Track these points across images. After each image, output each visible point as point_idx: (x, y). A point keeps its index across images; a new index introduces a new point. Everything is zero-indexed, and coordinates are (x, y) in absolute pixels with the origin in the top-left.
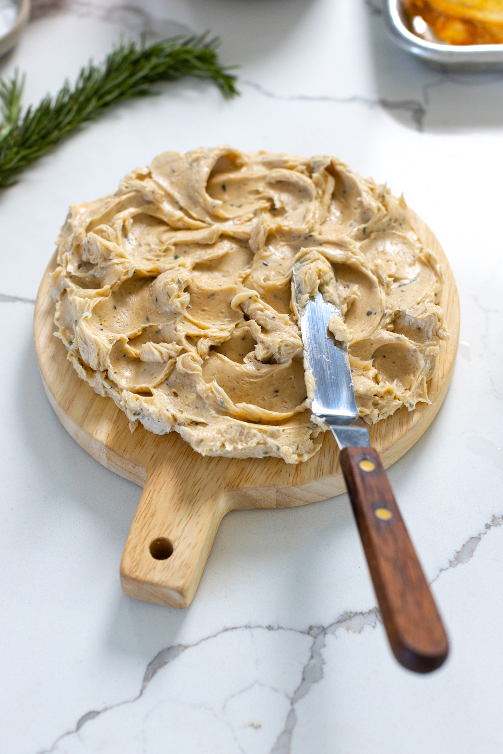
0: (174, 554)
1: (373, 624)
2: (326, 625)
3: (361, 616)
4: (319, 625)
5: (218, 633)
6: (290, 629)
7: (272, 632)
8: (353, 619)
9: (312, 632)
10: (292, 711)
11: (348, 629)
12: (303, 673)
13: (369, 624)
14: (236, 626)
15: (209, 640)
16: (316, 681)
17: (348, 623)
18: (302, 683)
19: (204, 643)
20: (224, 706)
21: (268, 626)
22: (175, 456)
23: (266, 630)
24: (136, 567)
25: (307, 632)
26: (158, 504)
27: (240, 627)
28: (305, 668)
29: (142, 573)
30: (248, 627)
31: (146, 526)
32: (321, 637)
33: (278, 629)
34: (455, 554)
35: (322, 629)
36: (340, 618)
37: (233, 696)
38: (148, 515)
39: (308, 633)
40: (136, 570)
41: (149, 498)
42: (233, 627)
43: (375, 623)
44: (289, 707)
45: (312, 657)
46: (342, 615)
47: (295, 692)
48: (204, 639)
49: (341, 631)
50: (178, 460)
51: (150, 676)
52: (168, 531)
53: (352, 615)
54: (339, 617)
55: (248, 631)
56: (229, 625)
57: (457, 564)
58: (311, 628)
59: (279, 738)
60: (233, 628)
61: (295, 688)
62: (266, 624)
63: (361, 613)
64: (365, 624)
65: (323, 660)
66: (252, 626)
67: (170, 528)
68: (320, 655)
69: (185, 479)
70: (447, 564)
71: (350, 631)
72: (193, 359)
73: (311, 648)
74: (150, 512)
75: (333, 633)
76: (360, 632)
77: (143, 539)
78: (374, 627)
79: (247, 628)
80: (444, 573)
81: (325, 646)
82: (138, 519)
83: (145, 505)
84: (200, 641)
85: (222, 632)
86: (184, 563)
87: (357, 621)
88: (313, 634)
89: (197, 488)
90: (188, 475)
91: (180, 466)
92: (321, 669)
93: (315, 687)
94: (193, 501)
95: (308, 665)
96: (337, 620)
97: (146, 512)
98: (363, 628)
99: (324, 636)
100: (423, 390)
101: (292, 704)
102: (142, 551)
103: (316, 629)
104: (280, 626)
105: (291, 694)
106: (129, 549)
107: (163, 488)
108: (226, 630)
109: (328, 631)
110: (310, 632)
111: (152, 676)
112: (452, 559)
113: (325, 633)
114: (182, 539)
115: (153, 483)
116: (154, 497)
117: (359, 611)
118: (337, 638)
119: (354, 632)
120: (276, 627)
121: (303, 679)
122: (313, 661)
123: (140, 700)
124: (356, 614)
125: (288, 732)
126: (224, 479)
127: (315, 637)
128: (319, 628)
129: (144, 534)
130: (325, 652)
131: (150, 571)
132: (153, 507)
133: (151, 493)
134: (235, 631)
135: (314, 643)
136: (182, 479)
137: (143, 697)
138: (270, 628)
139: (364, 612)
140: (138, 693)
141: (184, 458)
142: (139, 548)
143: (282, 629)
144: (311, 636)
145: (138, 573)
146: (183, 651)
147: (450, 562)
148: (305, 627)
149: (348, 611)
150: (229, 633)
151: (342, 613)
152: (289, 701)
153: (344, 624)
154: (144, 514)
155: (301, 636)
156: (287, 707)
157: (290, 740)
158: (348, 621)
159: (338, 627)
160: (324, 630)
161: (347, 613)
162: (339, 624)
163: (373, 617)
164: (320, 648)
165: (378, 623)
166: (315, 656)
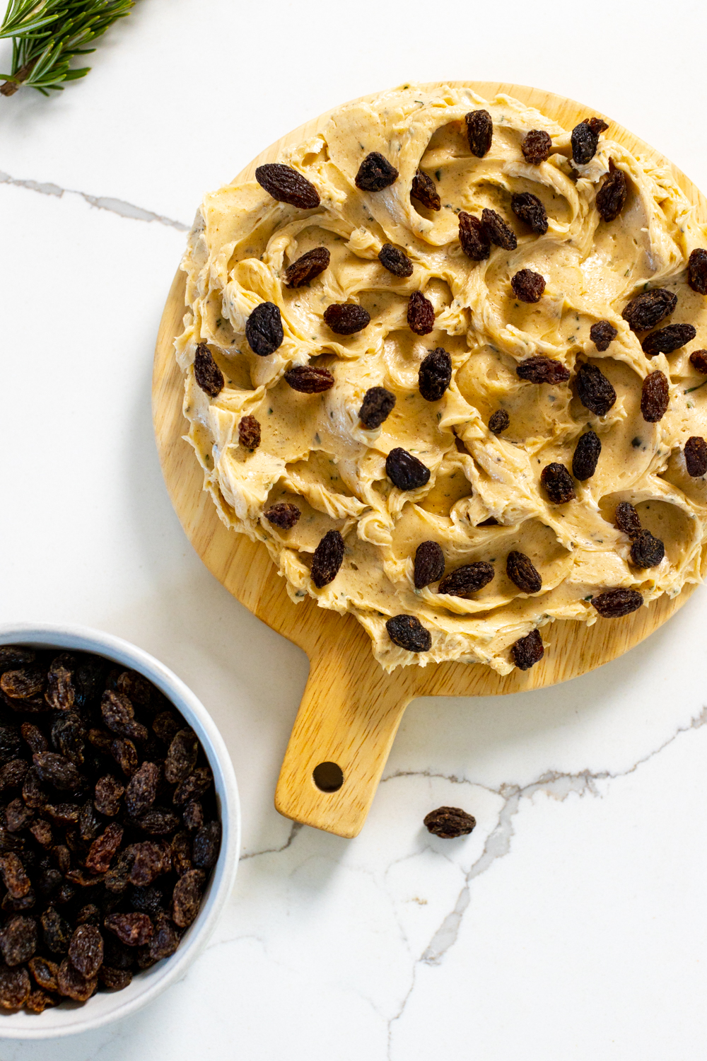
0: (344, 787)
1: (581, 792)
2: (522, 785)
3: (567, 779)
4: (514, 784)
5: (389, 777)
6: (477, 784)
7: (454, 784)
8: (557, 781)
9: (503, 792)
10: (467, 888)
11: (549, 794)
12: (486, 843)
13: (576, 791)
14: (413, 771)
16: (499, 855)
17: (550, 785)
18: (483, 856)
20: (386, 872)
21: (451, 776)
22: (349, 640)
23: (448, 781)
24: (295, 803)
25: (498, 791)
26: (325, 712)
27: (417, 773)
28: (489, 837)
29: (303, 813)
31: (309, 743)
32: (514, 799)
33: (463, 782)
34: (702, 709)
35: (516, 789)
36: (542, 778)
37: (398, 861)
38: (312, 729)
39: (500, 793)
40: (295, 806)
41: (313, 702)
42: (408, 771)
43: (584, 791)
44: (463, 884)
45: (499, 824)
46: (544, 775)
47: (473, 866)
49: (540, 795)
50: (353, 646)
52: (337, 753)
53: (557, 776)
54: (540, 777)
55: (427, 778)
56: (404, 769)
57: (702, 724)
58: (503, 786)
59: (446, 919)
60: (408, 774)
61: (473, 862)
62: (448, 773)
63: (569, 775)
64: (571, 790)
65: (512, 830)
66: (432, 773)
67: (340, 750)
68: (510, 823)
69: (362, 677)
70: (688, 723)
71: (551, 798)
72: (380, 525)
73: (500, 813)
74: (314, 723)
75: (530, 797)
76: (563, 799)
77: (304, 762)
78: (581, 795)
79: (425, 775)
80: (682, 734)
81: (517, 812)
82: (298, 734)
83: (308, 713)
85: (394, 776)
86: (356, 801)
87: (562, 784)
88: (505, 795)
89: (376, 691)
90: (366, 671)
91: (355, 656)
92: (508, 841)
93: (498, 862)
94: (371, 712)
95: (493, 834)
96: (537, 781)
97: (309, 723)
98: (567, 795)
99: (519, 799)
100: (695, 568)
101: (467, 880)
102: (304, 780)
103: (509, 788)
104: (467, 778)
105: (468, 869)
106: (286, 776)
107: (332, 689)
108: (400, 774)
109: (524, 793)
110: (502, 792)
112: (697, 716)
113: (520, 796)
114: (354, 766)
115: (319, 679)
116: (320, 701)
117: (566, 771)
118: (533, 804)
119: (556, 799)
120: (460, 779)
121: (485, 851)
122: (500, 830)
123: (286, 851)
124: (563, 775)
125: (458, 913)
126: (414, 681)
127: (507, 799)
128: (513, 787)
129: (306, 755)
130: (515, 819)
131: (313, 809)
132: (318, 717)
133: (316, 696)
134: (409, 776)
135: (505, 807)
136: (357, 677)
137: (292, 846)
138: (453, 779)
139: (572, 774)
140: (285, 841)
141: (361, 644)
142: (299, 776)
143: (468, 783)
144: (503, 797)
145: (297, 812)
147: (693, 720)
148: (496, 784)
149: (553, 769)
150: (403, 778)
151: (545, 771)
152: (464, 876)
153: (545, 786)
154: (306, 726)
155: (491, 794)
156: (460, 883)
157: (459, 923)
158: (550, 783)
159: (537, 790)
160: (519, 791)
161: (550, 772)
162: (539, 786)
163: (582, 781)
164: (512, 814)
165: (587, 791)
166: (504, 823)
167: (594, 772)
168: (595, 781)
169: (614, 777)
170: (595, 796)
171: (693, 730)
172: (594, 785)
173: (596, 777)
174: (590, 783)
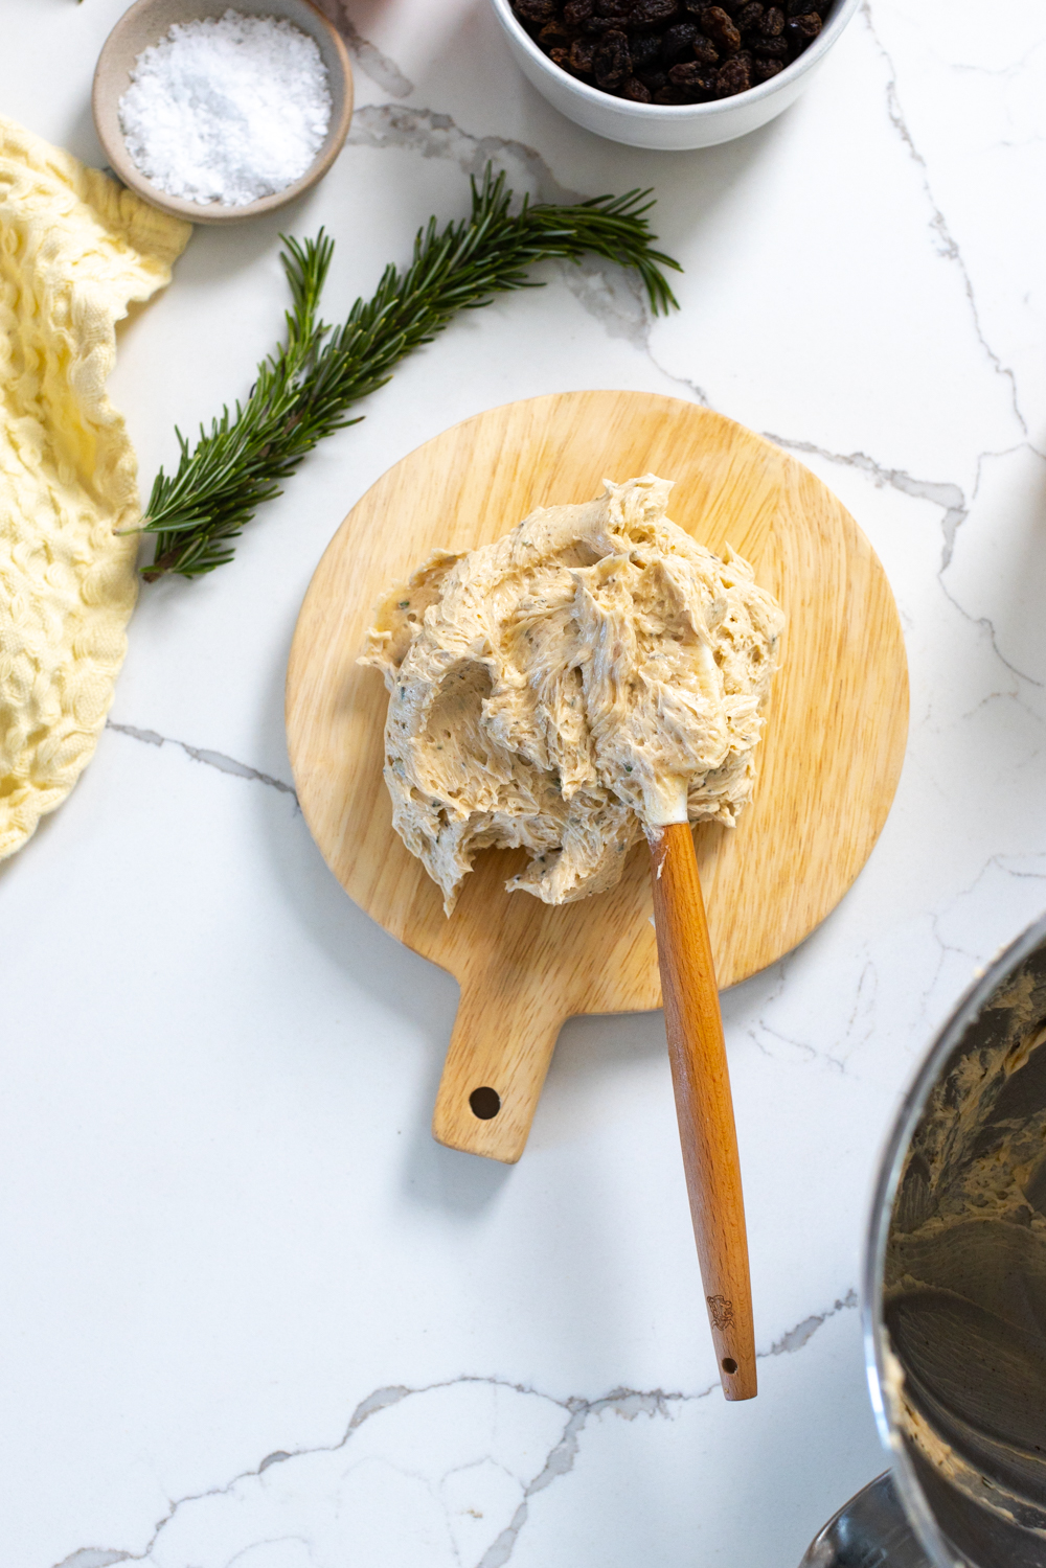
1: (651, 1412)
2: (591, 1400)
3: (638, 1398)
4: (582, 1398)
5: (454, 1381)
6: (545, 1396)
7: (521, 1395)
8: (627, 1399)
9: (570, 1406)
10: (524, 1505)
11: (618, 1412)
12: (549, 1458)
13: (646, 1411)
14: (478, 1376)
15: (441, 1388)
16: (561, 1472)
17: (620, 1403)
18: (544, 1471)
19: (433, 1390)
20: (443, 1481)
21: (517, 1385)
23: (514, 1390)
25: (565, 1404)
27: (482, 1379)
28: (552, 1452)
30: (492, 1380)
32: (581, 1415)
33: (529, 1392)
34: (784, 1336)
35: (584, 1404)
36: (611, 1394)
37: (455, 1470)
39: (567, 1407)
42: (473, 1376)
43: (654, 1411)
44: (521, 1499)
45: (564, 1440)
46: (614, 1391)
47: (533, 1481)
48: (434, 1386)
49: (609, 1412)
51: (359, 1420)
53: (627, 1394)
55: (492, 1386)
56: (469, 1374)
58: (571, 1400)
59: (501, 1535)
60: (474, 1379)
61: (534, 1477)
62: (515, 1381)
63: (640, 1394)
64: (641, 1409)
65: (576, 1446)
66: (498, 1381)
68: (575, 1439)
70: (770, 1349)
71: (620, 1416)
73: (565, 1427)
75: (598, 1413)
76: (632, 1418)
78: (651, 1416)
79: (490, 1382)
81: (583, 1428)
84: (429, 1388)
85: (457, 1380)
87: (633, 1402)
88: (572, 1408)
92: (572, 1458)
93: (559, 1479)
95: (556, 1449)
96: (606, 1397)
98: (637, 1414)
99: (586, 1415)
101: (526, 1496)
103: (577, 1403)
104: (533, 1389)
105: (528, 1484)
108: (464, 1379)
109: (592, 1409)
111: (361, 1421)
112: (778, 1342)
113: (588, 1411)
117: (637, 1388)
118: (601, 1421)
119: (625, 1418)
120: (527, 1389)
121: (547, 1467)
122: (564, 1445)
123: (340, 1450)
124: (634, 1393)
125: (514, 1530)
127: (574, 1414)
128: (582, 1401)
130: (580, 1435)
131: (471, 1135)
133: (468, 1020)
134: (475, 1383)
135: (571, 1422)
137: (346, 1447)
138: (520, 1388)
139: (644, 1392)
140: (339, 1440)
143: (534, 1394)
144: (570, 1411)
146: (405, 1395)
147: (774, 1346)
148: (564, 1397)
149: (624, 1386)
150: (467, 1383)
151: (616, 1388)
152: (523, 1492)
153: (614, 1403)
155: (557, 1407)
156: (517, 1497)
157: (513, 1541)
158: (620, 1401)
159: (605, 1406)
160: (587, 1406)
161: (621, 1389)
162: (608, 1402)
163: (652, 1401)
164: (578, 1429)
165: (658, 1412)
166: (569, 1439)
167: (667, 1392)
168: (668, 1402)
169: (686, 1399)
170: (666, 1418)
171: (772, 1356)
172: (665, 1406)
173: (668, 1397)
174: (661, 1404)
